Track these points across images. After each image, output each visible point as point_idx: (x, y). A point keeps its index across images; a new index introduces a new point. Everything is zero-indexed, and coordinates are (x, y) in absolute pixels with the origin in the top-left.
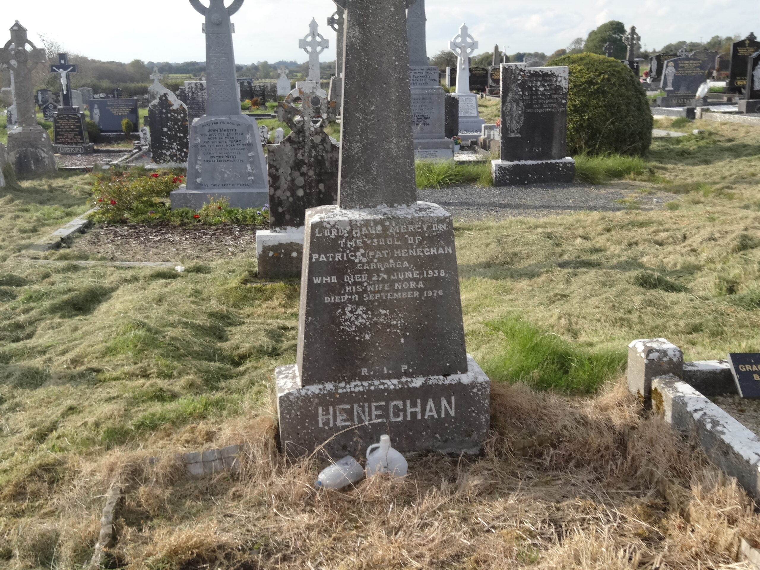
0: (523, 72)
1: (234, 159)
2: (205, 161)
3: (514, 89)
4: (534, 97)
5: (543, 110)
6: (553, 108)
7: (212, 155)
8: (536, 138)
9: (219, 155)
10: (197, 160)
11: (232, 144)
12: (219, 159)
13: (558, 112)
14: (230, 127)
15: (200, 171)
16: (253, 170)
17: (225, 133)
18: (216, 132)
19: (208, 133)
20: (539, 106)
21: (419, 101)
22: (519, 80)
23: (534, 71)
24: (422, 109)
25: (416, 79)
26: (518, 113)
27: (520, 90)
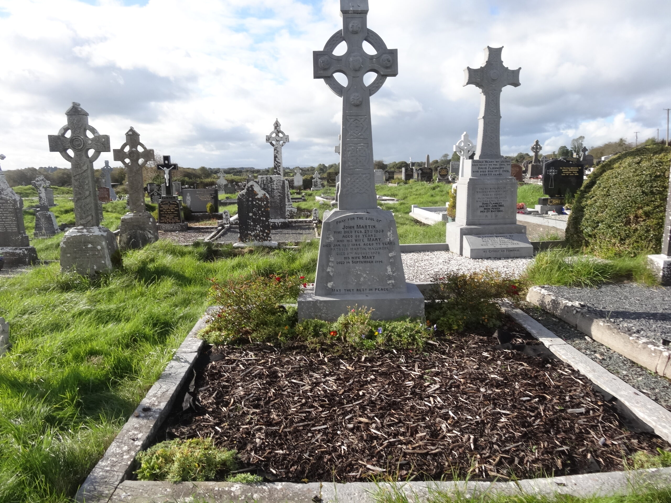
1: (372, 260)
2: (338, 263)
7: (346, 256)
9: (354, 255)
10: (329, 261)
11: (371, 242)
12: (354, 260)
14: (369, 223)
15: (331, 274)
16: (393, 272)
17: (363, 230)
18: (352, 230)
19: (343, 230)
21: (494, 190)
24: (497, 198)
25: (491, 170)
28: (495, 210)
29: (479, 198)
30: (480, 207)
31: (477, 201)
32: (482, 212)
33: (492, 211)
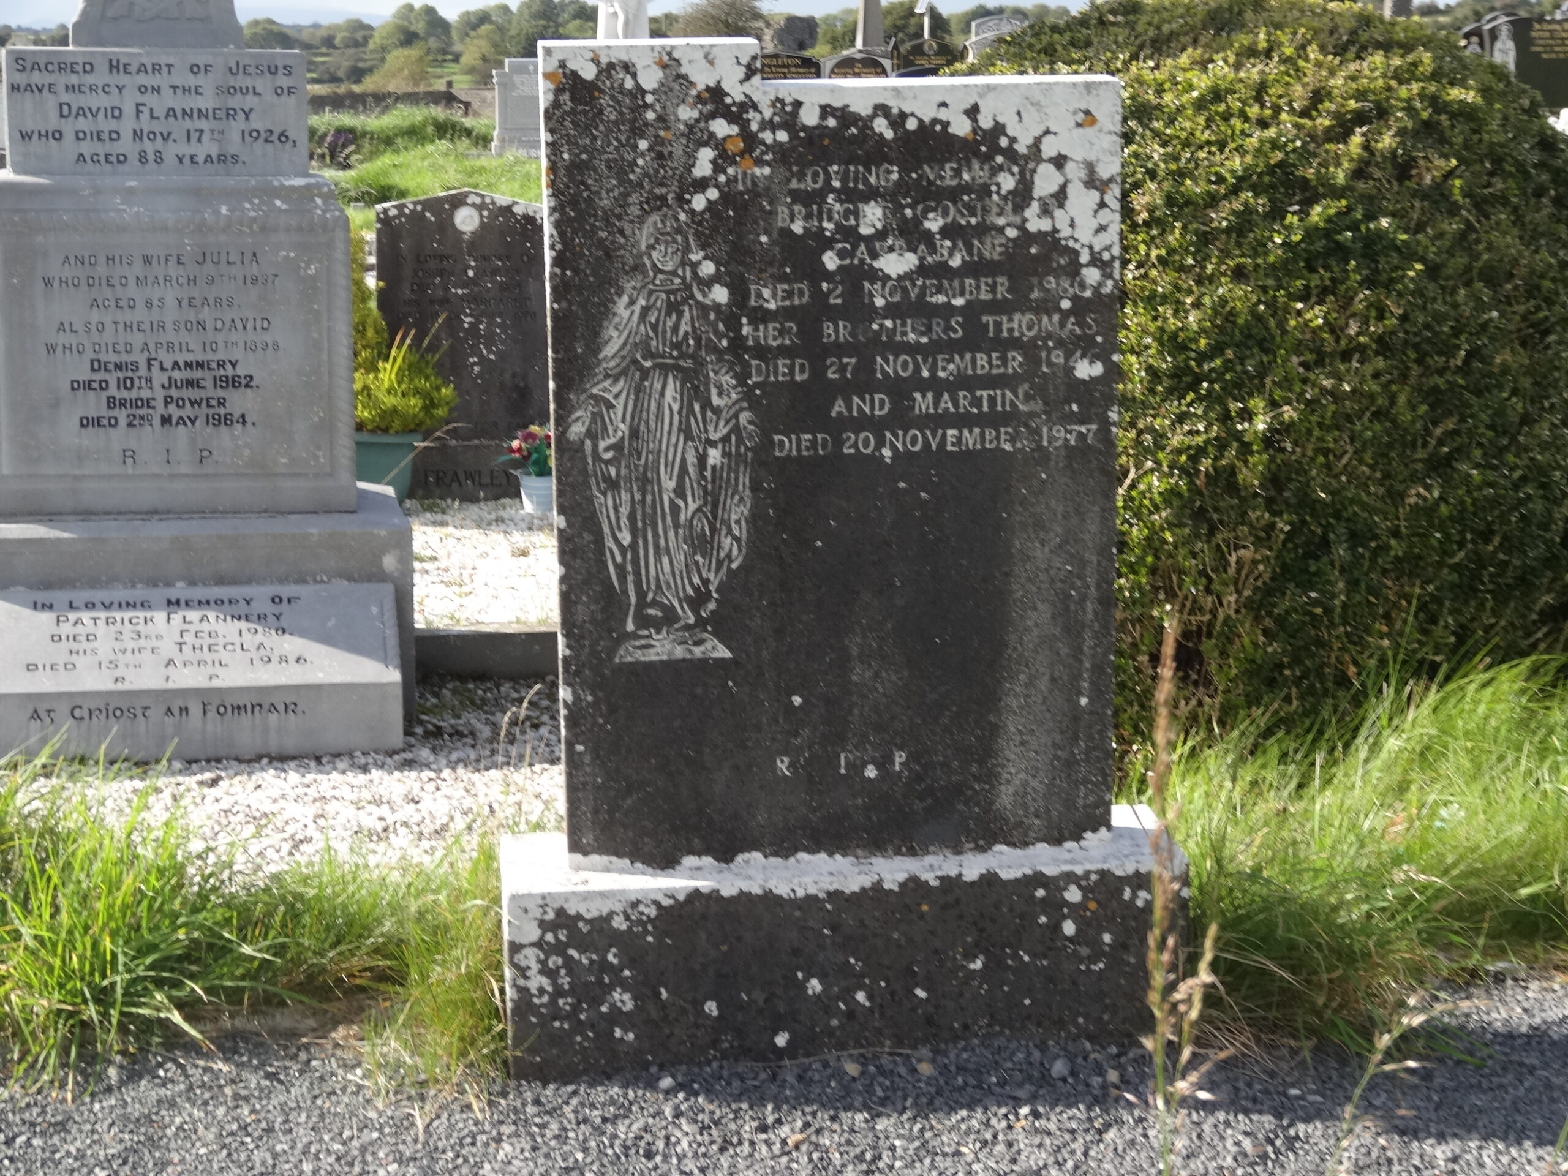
0: (736, 114)
3: (663, 258)
4: (835, 331)
5: (912, 441)
6: (994, 420)
8: (858, 674)
13: (1041, 456)
20: (879, 405)
21: (173, 270)
22: (701, 185)
23: (826, 110)
24: (201, 325)
25: (157, 127)
26: (702, 459)
27: (708, 268)
28: (188, 411)
29: (61, 327)
30: (76, 386)
31: (51, 349)
32: (97, 422)
33: (166, 420)
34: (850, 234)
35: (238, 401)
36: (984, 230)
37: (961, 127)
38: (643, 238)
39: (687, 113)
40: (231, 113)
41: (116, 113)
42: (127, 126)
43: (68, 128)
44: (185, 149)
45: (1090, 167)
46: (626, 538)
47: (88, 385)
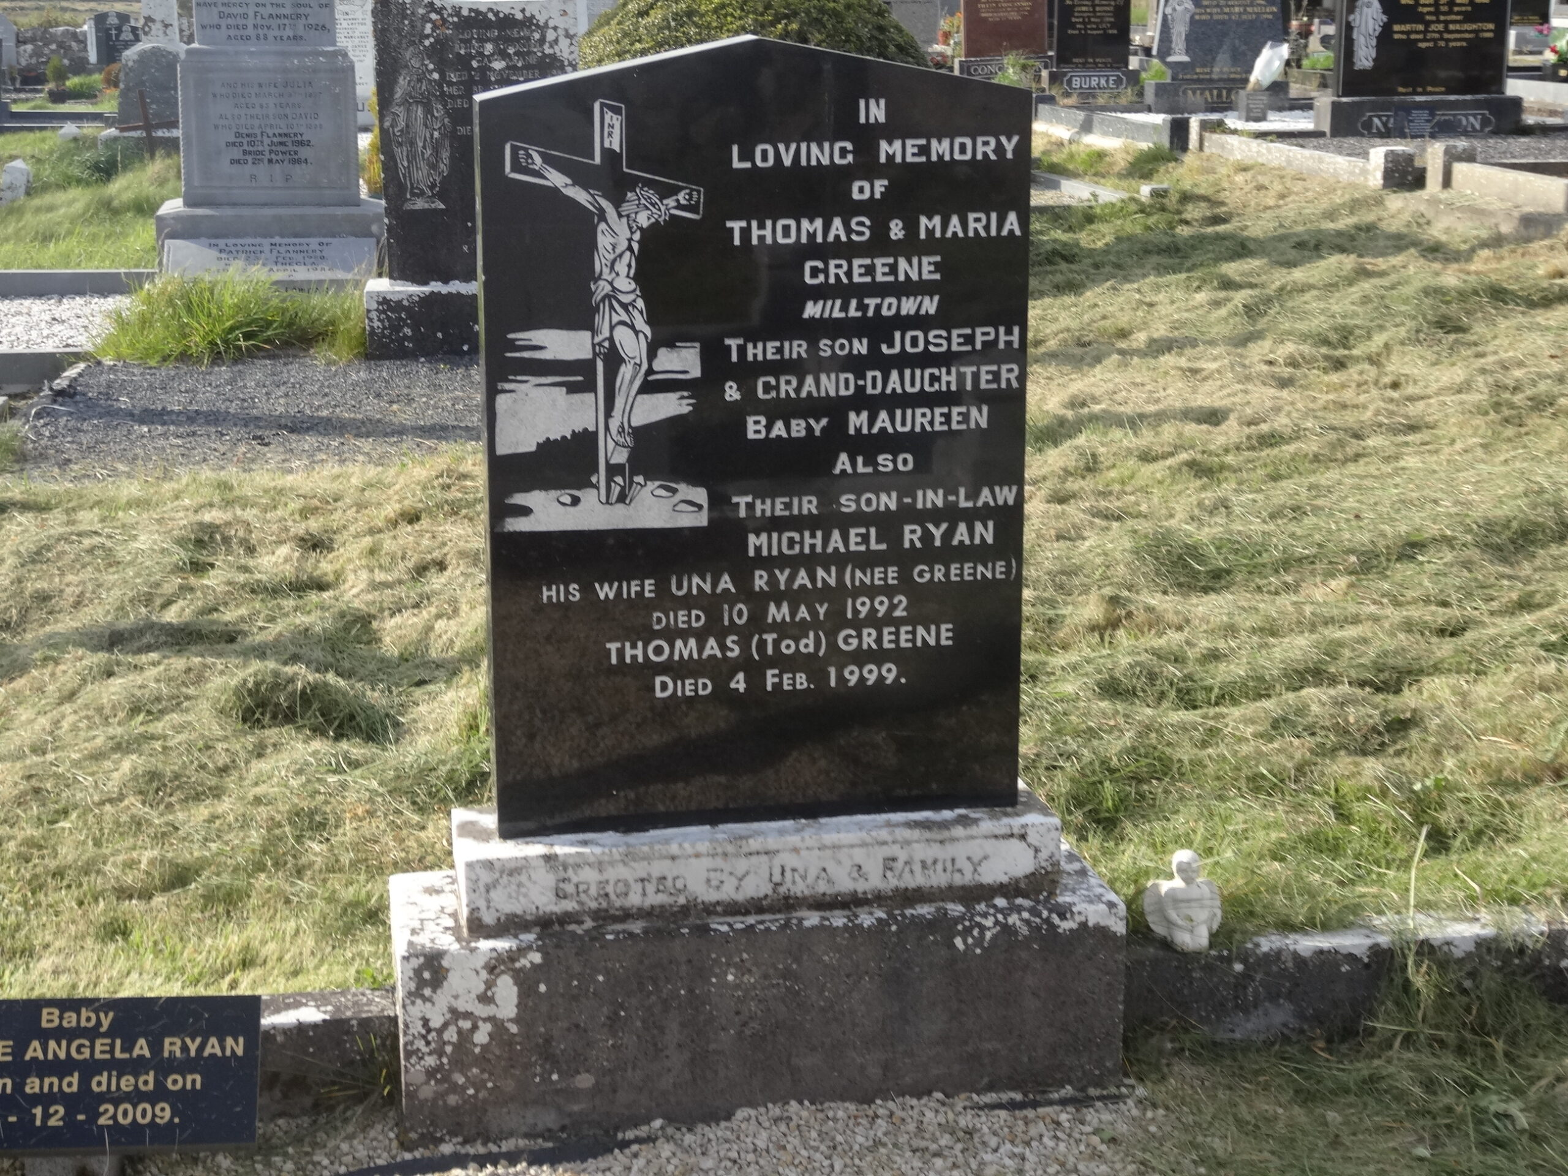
0: (439, 11)
3: (416, 63)
21: (273, 90)
22: (428, 36)
23: (471, 10)
24: (286, 116)
25: (264, 22)
26: (432, 136)
27: (431, 66)
28: (280, 157)
29: (221, 117)
30: (228, 144)
31: (216, 127)
32: (238, 162)
33: (270, 161)
34: (482, 54)
35: (304, 152)
36: (529, 53)
37: (519, 16)
38: (408, 55)
39: (421, 11)
40: (299, 16)
41: (245, 16)
42: (250, 22)
43: (223, 23)
44: (277, 33)
45: (566, 31)
46: (406, 164)
47: (234, 144)
